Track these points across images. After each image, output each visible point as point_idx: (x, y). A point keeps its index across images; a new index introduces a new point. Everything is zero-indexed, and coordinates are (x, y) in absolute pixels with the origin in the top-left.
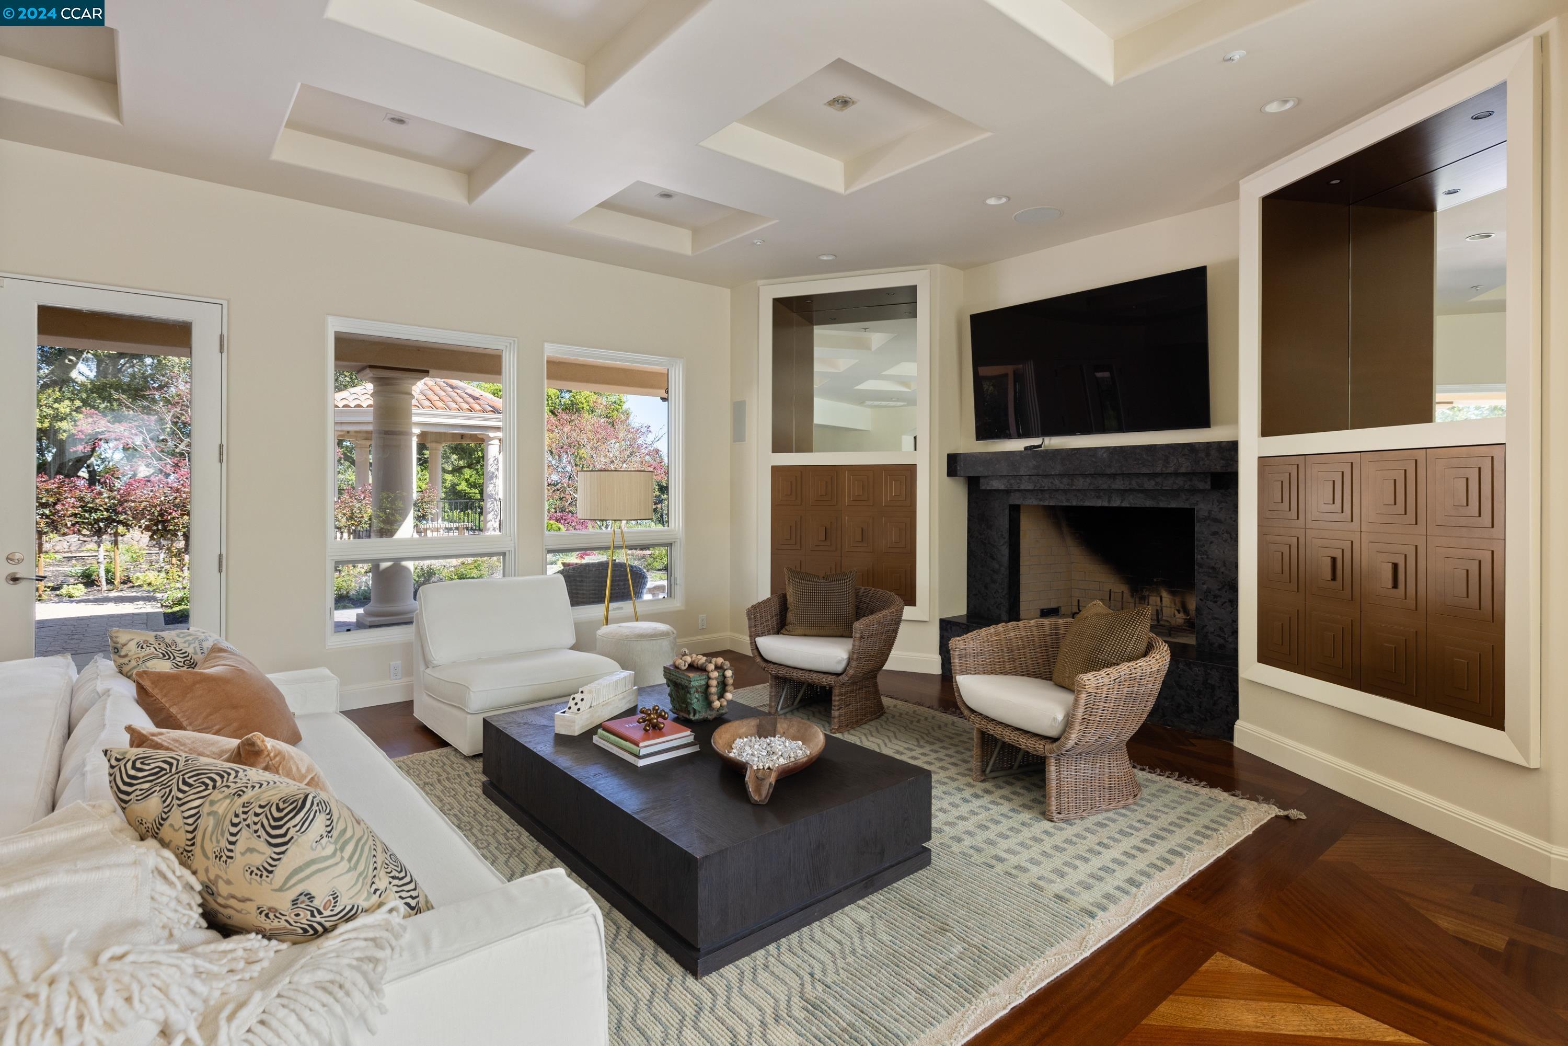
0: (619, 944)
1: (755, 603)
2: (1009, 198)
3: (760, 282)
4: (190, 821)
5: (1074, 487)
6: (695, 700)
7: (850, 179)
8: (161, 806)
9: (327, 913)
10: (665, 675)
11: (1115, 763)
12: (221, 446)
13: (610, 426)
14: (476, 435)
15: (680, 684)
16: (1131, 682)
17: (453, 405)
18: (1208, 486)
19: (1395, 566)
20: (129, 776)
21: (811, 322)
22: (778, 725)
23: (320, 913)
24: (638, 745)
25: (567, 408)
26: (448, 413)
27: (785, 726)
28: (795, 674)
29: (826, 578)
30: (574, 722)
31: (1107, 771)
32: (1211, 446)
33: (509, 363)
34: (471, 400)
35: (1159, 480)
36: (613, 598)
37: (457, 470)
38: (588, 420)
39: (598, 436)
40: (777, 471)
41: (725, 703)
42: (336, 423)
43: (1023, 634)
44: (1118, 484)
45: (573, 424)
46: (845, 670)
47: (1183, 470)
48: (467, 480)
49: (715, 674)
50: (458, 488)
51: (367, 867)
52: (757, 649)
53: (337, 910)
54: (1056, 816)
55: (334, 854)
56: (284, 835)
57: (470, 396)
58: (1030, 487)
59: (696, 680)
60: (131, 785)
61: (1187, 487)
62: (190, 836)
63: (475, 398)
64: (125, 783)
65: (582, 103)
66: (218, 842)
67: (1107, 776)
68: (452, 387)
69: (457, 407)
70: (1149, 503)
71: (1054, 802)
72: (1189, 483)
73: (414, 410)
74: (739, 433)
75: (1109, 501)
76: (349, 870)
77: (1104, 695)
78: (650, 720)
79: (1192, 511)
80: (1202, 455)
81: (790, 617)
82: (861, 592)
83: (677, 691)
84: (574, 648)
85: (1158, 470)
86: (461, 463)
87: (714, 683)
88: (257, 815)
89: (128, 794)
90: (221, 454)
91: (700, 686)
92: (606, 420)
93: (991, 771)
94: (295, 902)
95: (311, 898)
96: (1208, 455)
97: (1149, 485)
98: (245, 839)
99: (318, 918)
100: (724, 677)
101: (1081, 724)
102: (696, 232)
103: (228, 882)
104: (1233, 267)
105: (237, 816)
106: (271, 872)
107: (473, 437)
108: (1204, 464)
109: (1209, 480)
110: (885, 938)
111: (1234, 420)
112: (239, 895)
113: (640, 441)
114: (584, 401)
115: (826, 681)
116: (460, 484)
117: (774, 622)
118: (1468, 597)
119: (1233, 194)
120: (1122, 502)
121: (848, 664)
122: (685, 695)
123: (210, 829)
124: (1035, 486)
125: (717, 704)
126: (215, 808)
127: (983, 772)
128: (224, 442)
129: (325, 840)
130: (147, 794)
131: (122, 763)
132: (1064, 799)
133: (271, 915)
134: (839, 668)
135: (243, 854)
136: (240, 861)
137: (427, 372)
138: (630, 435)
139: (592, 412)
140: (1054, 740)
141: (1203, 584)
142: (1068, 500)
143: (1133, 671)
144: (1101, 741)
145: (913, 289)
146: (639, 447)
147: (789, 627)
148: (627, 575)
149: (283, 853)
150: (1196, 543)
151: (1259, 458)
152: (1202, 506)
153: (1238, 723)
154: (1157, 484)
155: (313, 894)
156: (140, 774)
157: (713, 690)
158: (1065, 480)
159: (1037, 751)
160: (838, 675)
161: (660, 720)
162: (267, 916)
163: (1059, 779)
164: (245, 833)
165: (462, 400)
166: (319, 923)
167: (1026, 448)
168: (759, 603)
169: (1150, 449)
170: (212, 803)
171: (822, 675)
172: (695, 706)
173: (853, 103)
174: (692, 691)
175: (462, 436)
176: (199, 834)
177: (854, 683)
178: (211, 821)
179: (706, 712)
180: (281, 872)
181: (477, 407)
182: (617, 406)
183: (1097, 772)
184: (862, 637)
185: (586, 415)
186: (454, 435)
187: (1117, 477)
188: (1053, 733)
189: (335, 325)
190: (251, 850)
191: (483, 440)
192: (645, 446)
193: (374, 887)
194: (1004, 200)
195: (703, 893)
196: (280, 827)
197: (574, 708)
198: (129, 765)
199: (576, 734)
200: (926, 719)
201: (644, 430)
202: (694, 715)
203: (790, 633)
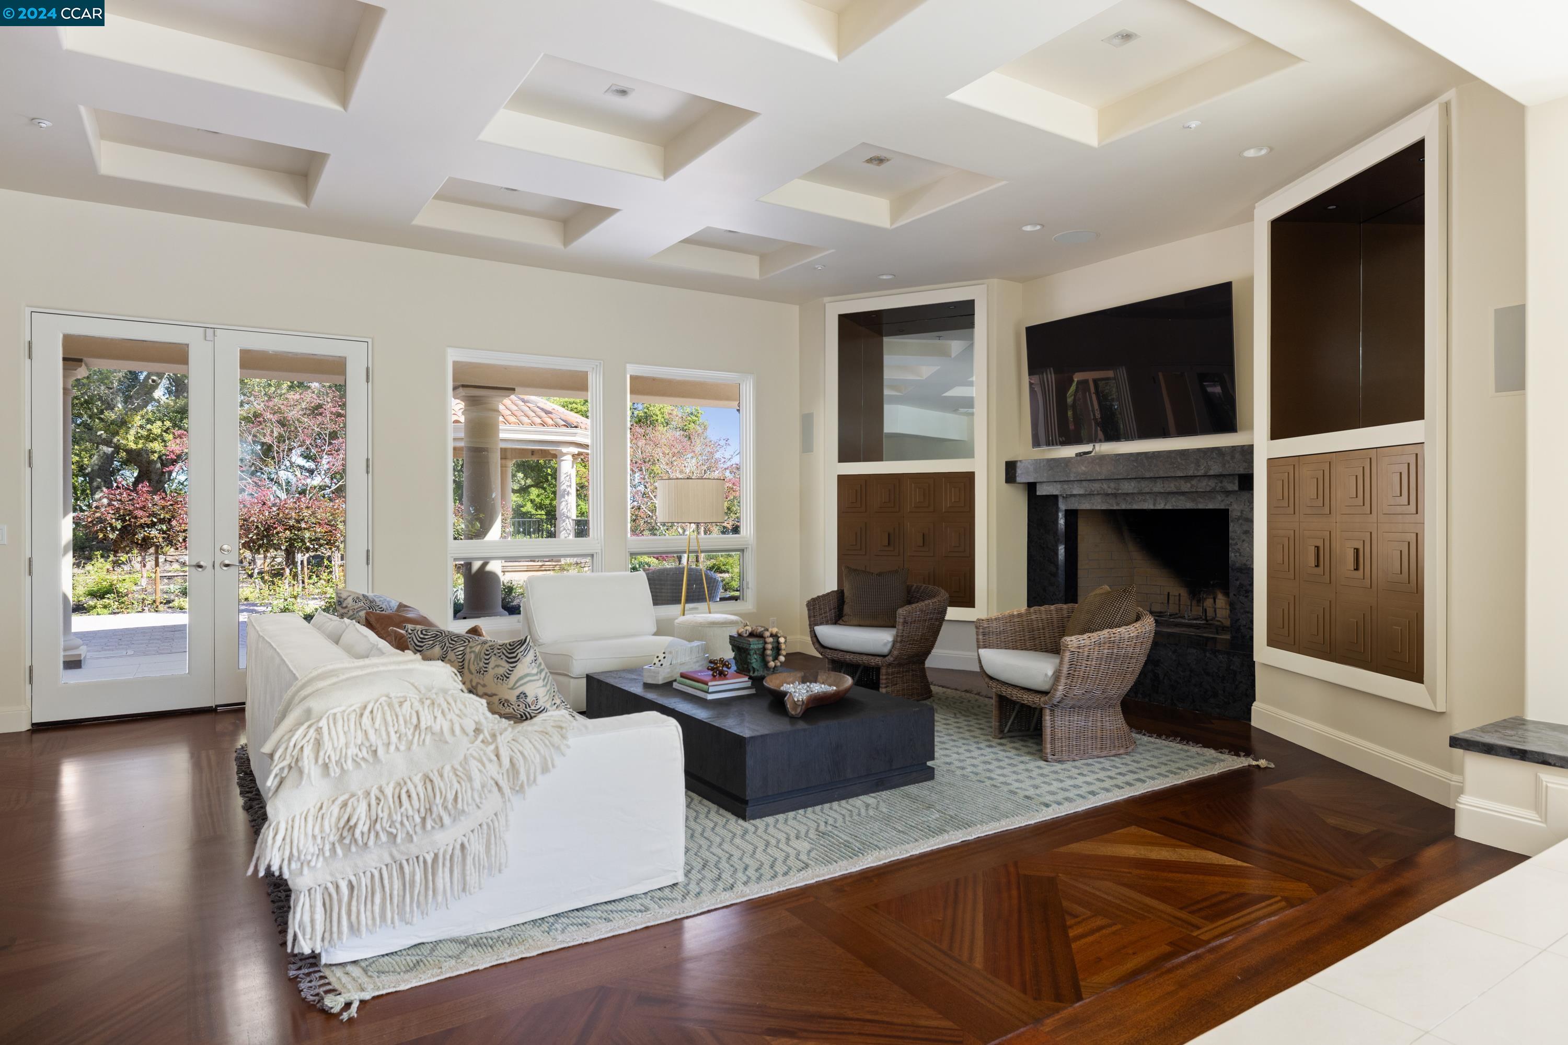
0: (692, 805)
1: (815, 596)
2: (1043, 226)
3: (826, 299)
4: (460, 657)
5: (1120, 491)
6: (754, 660)
7: (894, 217)
8: (441, 652)
9: (533, 707)
10: (730, 642)
11: (1108, 718)
12: (368, 460)
13: (686, 439)
14: (548, 450)
15: (743, 648)
16: (1111, 645)
17: (525, 420)
18: (1236, 488)
19: (1357, 550)
20: (420, 638)
21: (880, 334)
22: (819, 677)
23: (530, 707)
24: (707, 684)
25: (640, 421)
26: (521, 428)
27: (824, 677)
28: (848, 657)
29: (880, 574)
30: (658, 673)
31: (1099, 724)
32: (1235, 450)
33: (595, 382)
34: (543, 414)
35: (1194, 482)
36: (688, 600)
37: (524, 490)
38: (664, 434)
39: (674, 450)
40: (843, 480)
41: (779, 664)
42: (455, 439)
43: (1044, 616)
44: (1158, 487)
45: (647, 437)
46: (890, 652)
47: (1212, 473)
48: (532, 501)
49: (771, 640)
50: (524, 510)
51: (551, 687)
52: (816, 636)
53: (538, 707)
54: (1050, 757)
55: (536, 674)
56: (515, 657)
57: (542, 409)
58: (1082, 492)
59: (755, 644)
60: (422, 642)
61: (1218, 488)
62: (461, 664)
63: (547, 412)
64: (419, 641)
65: (662, 178)
66: (478, 664)
67: (1099, 728)
68: (523, 401)
69: (530, 421)
70: (1189, 505)
71: (1049, 746)
72: (1220, 484)
73: (501, 427)
74: (807, 444)
75: (1154, 505)
76: (543, 686)
77: (1086, 654)
78: (717, 668)
79: (1226, 511)
80: (1228, 458)
81: (847, 609)
82: (914, 588)
83: (740, 655)
84: (655, 634)
85: (1191, 473)
86: (529, 482)
87: (769, 646)
88: (499, 649)
89: (421, 647)
90: (368, 466)
91: (758, 649)
92: (682, 432)
93: (1009, 731)
94: (518, 697)
95: (526, 696)
96: (1233, 458)
97: (1186, 487)
98: (493, 661)
99: (528, 710)
100: (778, 643)
101: (1067, 678)
102: (763, 258)
103: (484, 686)
104: (1249, 282)
105: (487, 651)
106: (508, 678)
107: (544, 453)
108: (1229, 467)
109: (1237, 482)
110: (884, 810)
111: (1250, 427)
112: (489, 693)
113: (717, 455)
114: (658, 413)
115: (874, 661)
116: (525, 505)
117: (831, 614)
118: (1401, 573)
119: (1248, 216)
120: (1165, 505)
121: (893, 646)
122: (746, 657)
123: (472, 659)
124: (1086, 491)
125: (772, 664)
126: (473, 649)
127: (1001, 731)
128: (370, 457)
129: (533, 664)
130: (432, 646)
131: (415, 632)
132: (1058, 744)
133: (506, 705)
134: (886, 650)
135: (493, 669)
136: (491, 672)
137: (513, 389)
138: (708, 449)
139: (667, 424)
140: (1045, 693)
141: (1237, 580)
142: (1118, 504)
143: (1112, 635)
144: (1088, 696)
145: (971, 303)
146: (717, 461)
147: (845, 618)
148: (702, 579)
149: (514, 667)
150: (1230, 541)
151: (1269, 459)
152: (1235, 506)
153: (1255, 704)
154: (1192, 486)
155: (527, 694)
156: (426, 637)
157: (769, 652)
158: (1112, 485)
159: (1035, 703)
160: (884, 656)
161: (725, 669)
162: (503, 705)
163: (1053, 727)
164: (493, 658)
165: (534, 415)
166: (529, 713)
167: (1077, 455)
168: (818, 597)
169: (1183, 453)
170: (471, 647)
171: (871, 657)
172: (754, 665)
173: (888, 160)
174: (752, 652)
175: (533, 452)
176: (466, 663)
177: (900, 665)
178: (473, 655)
179: (763, 671)
180: (513, 678)
181: (550, 422)
182: (694, 418)
183: (1090, 724)
184: (905, 622)
185: (660, 428)
186: (522, 452)
187: (1158, 480)
188: (1045, 687)
189: (453, 355)
190: (497, 666)
191: (555, 456)
192: (723, 460)
193: (554, 702)
194: (1038, 227)
195: (750, 762)
196: (514, 653)
197: (658, 664)
198: (419, 632)
199: (660, 682)
200: (969, 701)
201: (722, 443)
202: (754, 672)
203: (846, 624)
